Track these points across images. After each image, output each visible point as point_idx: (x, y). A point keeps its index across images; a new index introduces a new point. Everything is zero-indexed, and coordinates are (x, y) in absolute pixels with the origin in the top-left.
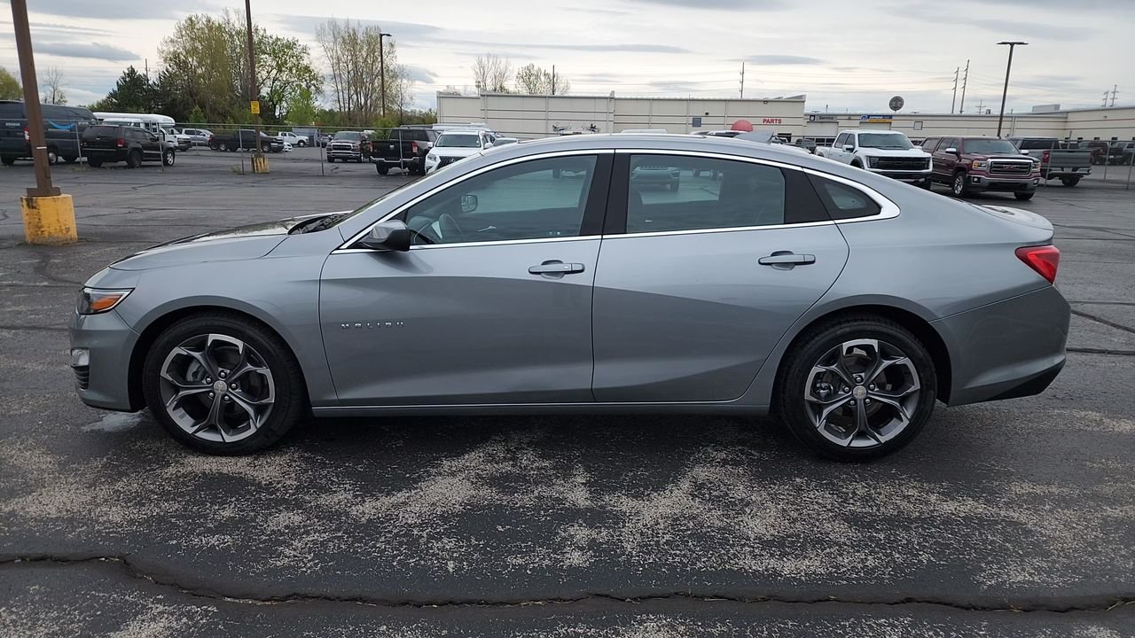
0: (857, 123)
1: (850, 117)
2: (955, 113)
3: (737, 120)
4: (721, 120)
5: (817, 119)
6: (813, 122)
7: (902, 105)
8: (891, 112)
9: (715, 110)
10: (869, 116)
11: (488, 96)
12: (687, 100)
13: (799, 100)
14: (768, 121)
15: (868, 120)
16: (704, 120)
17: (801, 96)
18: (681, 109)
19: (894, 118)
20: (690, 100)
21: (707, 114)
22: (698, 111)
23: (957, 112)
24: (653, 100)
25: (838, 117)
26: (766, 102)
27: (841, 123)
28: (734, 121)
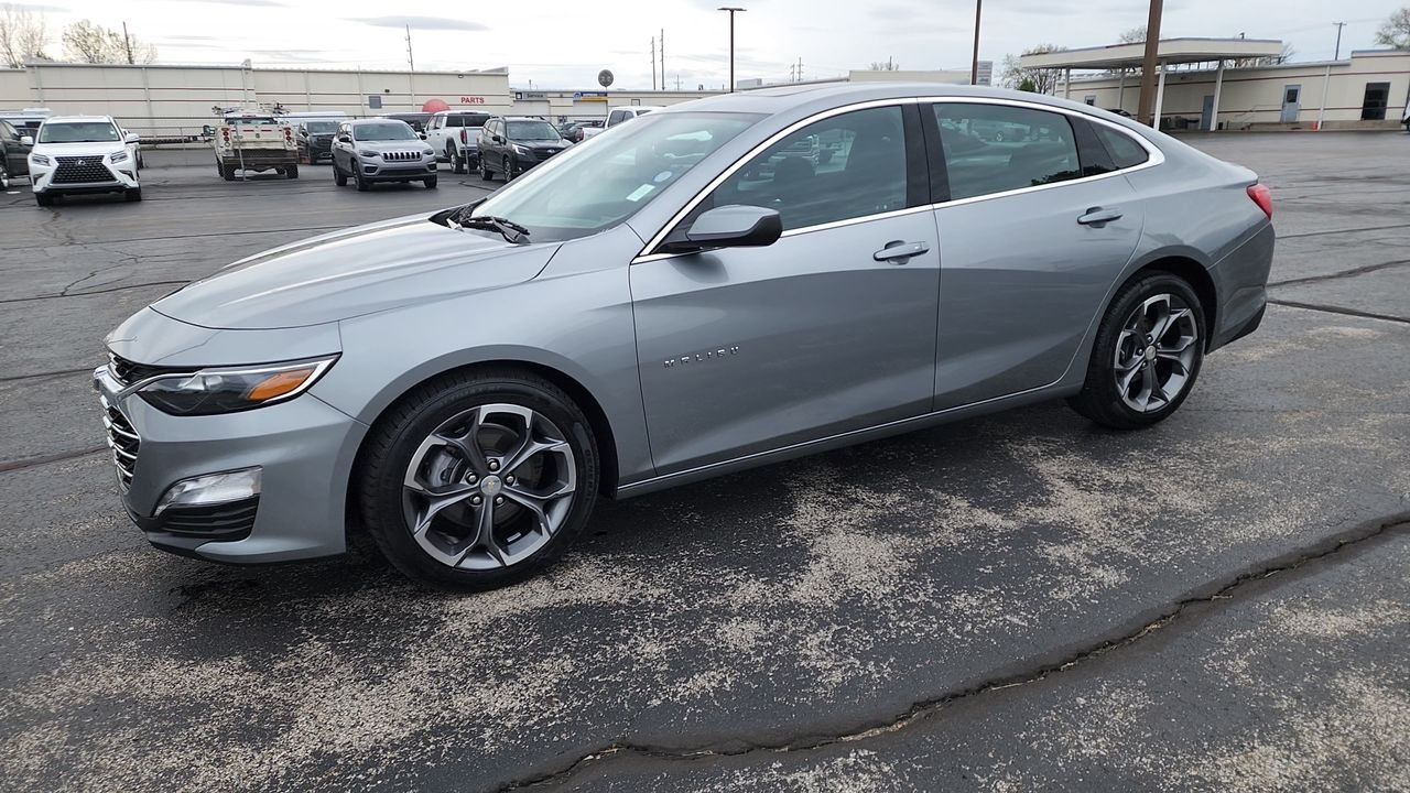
0: (570, 102)
1: (561, 94)
2: (657, 89)
3: (430, 98)
4: (407, 100)
5: (525, 97)
6: (520, 100)
7: (612, 80)
8: (602, 89)
9: (397, 85)
10: (582, 93)
11: (39, 66)
12: (357, 73)
13: (501, 74)
14: (468, 101)
15: (581, 98)
16: (384, 100)
17: (502, 70)
18: (351, 85)
19: (609, 95)
20: (362, 73)
21: (387, 91)
22: (376, 88)
23: (659, 88)
24: (308, 72)
25: (550, 95)
26: (460, 75)
27: (554, 102)
28: (424, 100)
